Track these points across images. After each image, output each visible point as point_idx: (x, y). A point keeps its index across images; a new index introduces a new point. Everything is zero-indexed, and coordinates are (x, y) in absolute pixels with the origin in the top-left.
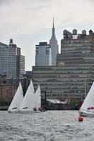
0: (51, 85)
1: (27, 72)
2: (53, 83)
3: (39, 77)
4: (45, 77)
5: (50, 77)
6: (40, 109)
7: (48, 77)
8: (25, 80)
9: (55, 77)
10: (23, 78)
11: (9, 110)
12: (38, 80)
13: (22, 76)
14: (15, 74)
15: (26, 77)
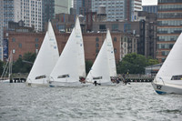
1: (144, 7)
3: (171, 17)
8: (143, 23)
10: (140, 19)
11: (28, 81)
12: (169, 22)
13: (137, 14)
14: (123, 12)
15: (144, 18)
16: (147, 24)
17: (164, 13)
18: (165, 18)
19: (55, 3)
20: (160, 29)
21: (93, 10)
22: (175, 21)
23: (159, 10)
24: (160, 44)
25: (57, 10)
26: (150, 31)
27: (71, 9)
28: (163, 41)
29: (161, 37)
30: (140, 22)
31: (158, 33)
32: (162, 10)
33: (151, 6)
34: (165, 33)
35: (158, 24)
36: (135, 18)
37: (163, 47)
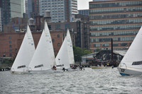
0: (118, 29)
1: (80, 11)
2: (122, 26)
3: (99, 18)
4: (108, 17)
5: (117, 17)
6: (74, 67)
7: (113, 17)
8: (79, 23)
9: (125, 16)
10: (77, 20)
12: (99, 22)
13: (74, 17)
14: (64, 15)
15: (80, 19)
16: (82, 24)
17: (94, 15)
18: (95, 19)
19: (11, 10)
20: (92, 27)
21: (41, 15)
22: (103, 21)
23: (90, 13)
24: (92, 39)
25: (13, 15)
26: (84, 29)
27: (24, 14)
28: (94, 36)
29: (93, 33)
30: (77, 22)
31: (90, 30)
32: (92, 13)
33: (85, 11)
34: (96, 30)
35: (90, 24)
36: (73, 20)
37: (95, 41)
